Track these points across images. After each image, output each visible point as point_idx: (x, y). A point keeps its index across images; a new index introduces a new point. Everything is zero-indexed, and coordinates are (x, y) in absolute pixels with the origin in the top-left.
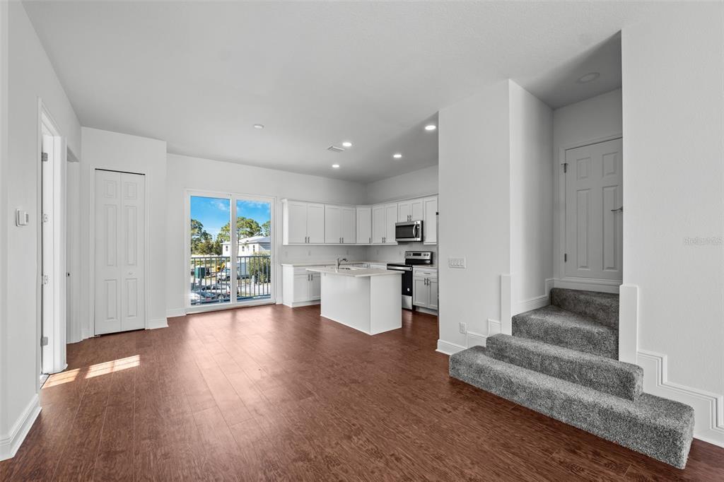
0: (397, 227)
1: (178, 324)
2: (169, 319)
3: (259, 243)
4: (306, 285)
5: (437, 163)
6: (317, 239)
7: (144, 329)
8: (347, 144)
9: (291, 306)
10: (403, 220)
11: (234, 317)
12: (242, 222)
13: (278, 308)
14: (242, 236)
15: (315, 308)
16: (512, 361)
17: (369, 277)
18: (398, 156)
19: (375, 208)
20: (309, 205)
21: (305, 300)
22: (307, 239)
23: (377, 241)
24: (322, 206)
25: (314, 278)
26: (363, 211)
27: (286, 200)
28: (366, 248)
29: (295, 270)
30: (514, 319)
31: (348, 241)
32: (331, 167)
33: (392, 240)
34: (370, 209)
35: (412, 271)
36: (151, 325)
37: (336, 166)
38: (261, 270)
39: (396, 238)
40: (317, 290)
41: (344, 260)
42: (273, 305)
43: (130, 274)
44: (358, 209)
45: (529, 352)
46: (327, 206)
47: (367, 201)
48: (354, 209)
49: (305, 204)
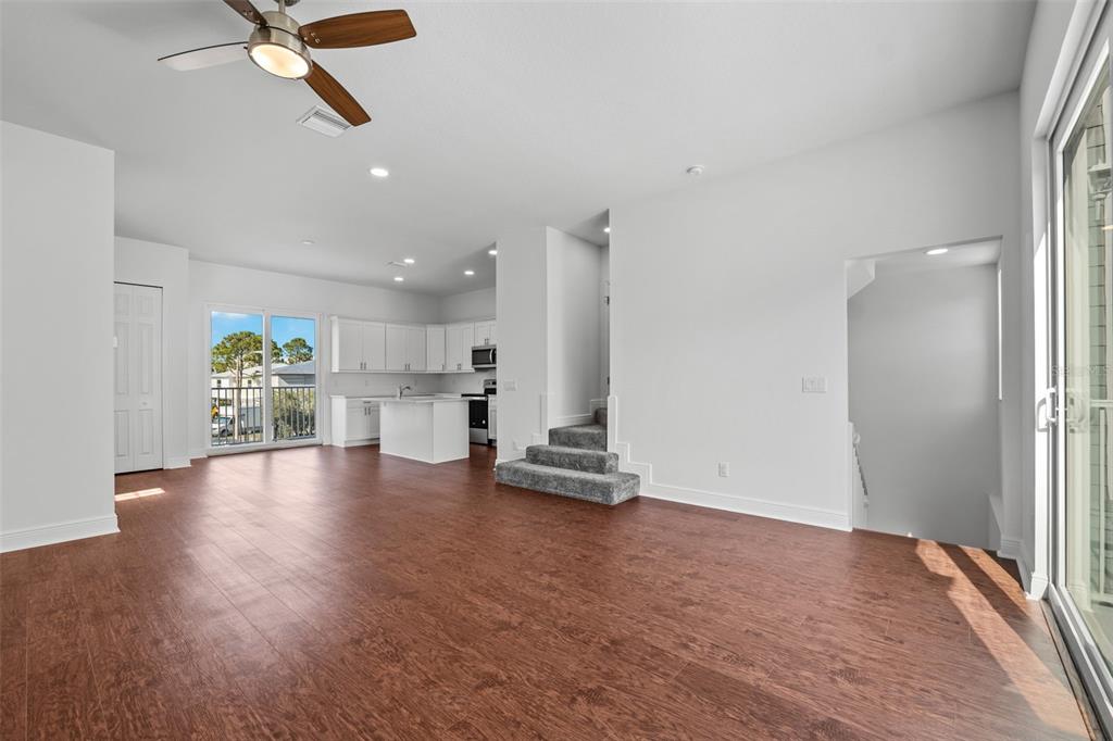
0: (473, 351)
1: (199, 465)
2: (193, 461)
3: (279, 375)
4: (362, 421)
5: (495, 285)
6: (376, 365)
7: (162, 469)
8: (409, 261)
9: (343, 446)
10: (480, 344)
11: (269, 458)
12: (247, 339)
13: (326, 450)
14: (246, 364)
15: (373, 447)
16: (543, 463)
17: (432, 404)
18: (469, 273)
19: (450, 328)
20: (365, 323)
21: (360, 437)
22: (363, 366)
23: (452, 368)
24: (383, 325)
25: (372, 412)
26: (435, 332)
27: (335, 318)
28: (440, 376)
29: (348, 403)
30: (550, 431)
31: (416, 368)
32: (394, 281)
33: (468, 367)
34: (443, 329)
35: (487, 402)
36: (171, 464)
37: (399, 279)
38: (283, 418)
39: (473, 364)
40: (376, 426)
41: (408, 388)
42: (320, 446)
43: (145, 404)
44: (428, 329)
45: (553, 453)
46: (388, 326)
47: (440, 320)
48: (423, 329)
49: (360, 323)
